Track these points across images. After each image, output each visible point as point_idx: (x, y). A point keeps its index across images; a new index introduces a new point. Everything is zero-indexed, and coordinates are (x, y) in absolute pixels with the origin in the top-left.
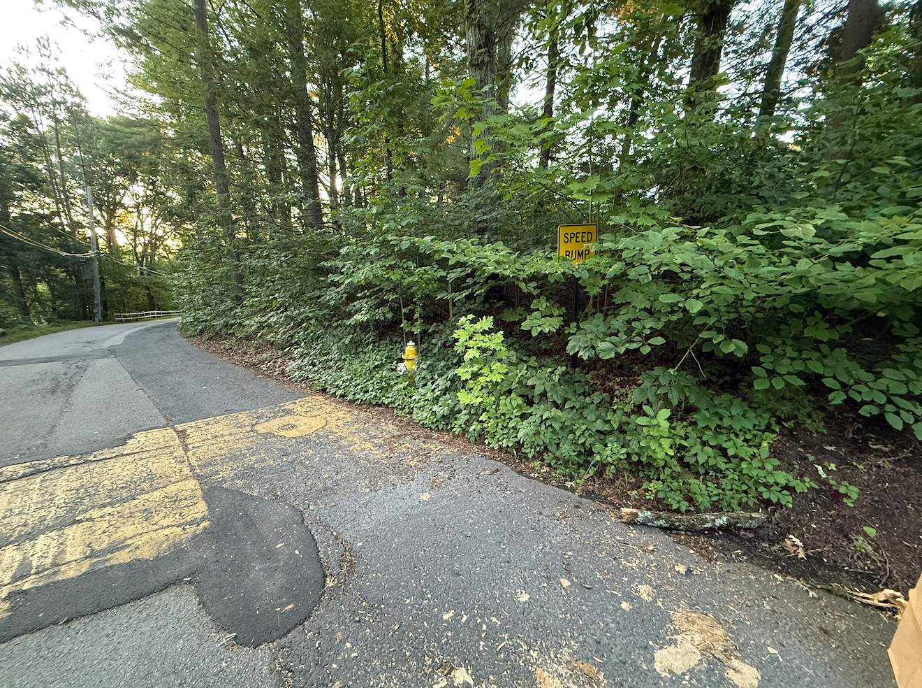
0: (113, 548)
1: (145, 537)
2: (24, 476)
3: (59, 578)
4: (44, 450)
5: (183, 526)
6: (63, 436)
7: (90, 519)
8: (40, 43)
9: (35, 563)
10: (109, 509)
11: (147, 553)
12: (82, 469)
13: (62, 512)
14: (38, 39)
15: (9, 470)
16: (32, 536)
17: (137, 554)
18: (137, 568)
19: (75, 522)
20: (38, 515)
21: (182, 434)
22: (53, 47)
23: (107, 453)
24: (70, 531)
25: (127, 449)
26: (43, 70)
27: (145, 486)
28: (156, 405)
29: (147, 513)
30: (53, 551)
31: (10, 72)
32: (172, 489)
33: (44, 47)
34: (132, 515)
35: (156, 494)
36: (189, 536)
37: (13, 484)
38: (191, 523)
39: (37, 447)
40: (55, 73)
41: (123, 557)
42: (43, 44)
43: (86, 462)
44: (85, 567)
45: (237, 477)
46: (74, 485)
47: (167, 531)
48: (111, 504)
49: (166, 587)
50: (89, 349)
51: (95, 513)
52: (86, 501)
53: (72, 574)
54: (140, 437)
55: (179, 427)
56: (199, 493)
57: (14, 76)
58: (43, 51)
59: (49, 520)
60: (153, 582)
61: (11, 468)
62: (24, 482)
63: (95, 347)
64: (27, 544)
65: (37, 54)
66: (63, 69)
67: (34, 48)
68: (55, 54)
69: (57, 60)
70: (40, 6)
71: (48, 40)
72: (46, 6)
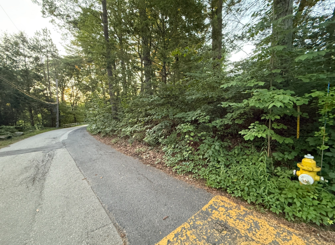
14: (43, 30)
22: (48, 32)
26: (45, 40)
40: (48, 41)
42: (45, 31)
50: (54, 142)
57: (35, 42)
58: (45, 34)
63: (57, 141)
65: (43, 35)
66: (51, 39)
67: (42, 33)
68: (49, 34)
69: (49, 36)
70: (44, 16)
71: (46, 30)
72: (47, 16)
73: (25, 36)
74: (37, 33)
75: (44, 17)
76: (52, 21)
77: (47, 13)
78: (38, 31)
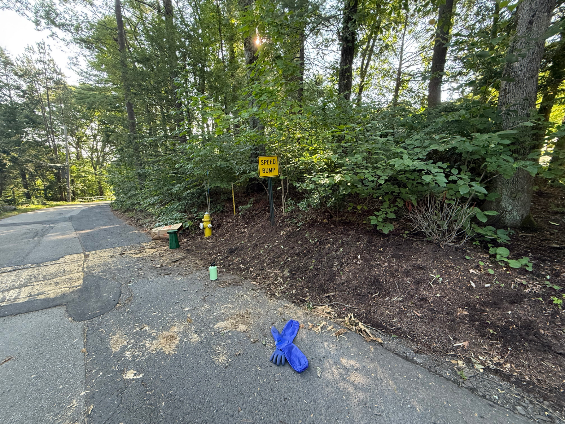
0: (39, 294)
1: (53, 291)
2: (10, 271)
3: (16, 302)
4: (22, 262)
5: (70, 288)
6: (32, 257)
7: (33, 285)
8: (39, 46)
9: (7, 298)
10: (42, 282)
11: (52, 296)
12: (35, 269)
13: (22, 283)
14: (39, 44)
15: (3, 269)
16: (8, 290)
17: (48, 296)
18: (47, 300)
19: (27, 286)
20: (12, 284)
21: (86, 256)
22: (47, 47)
23: (49, 263)
24: (23, 289)
25: (59, 262)
26: (41, 61)
27: (60, 274)
28: (81, 243)
29: (57, 284)
30: (16, 295)
31: (23, 62)
32: (71, 275)
33: (42, 48)
34: (50, 284)
35: (63, 277)
36: (71, 291)
37: (4, 274)
38: (73, 287)
39: (19, 261)
40: (48, 62)
41: (42, 297)
42: (41, 46)
43: (39, 266)
44: (26, 299)
45: (102, 272)
46: (30, 274)
47: (62, 289)
48: (43, 281)
49: (56, 306)
50: (59, 217)
51: (35, 283)
52: (33, 280)
53: (21, 301)
54: (67, 257)
55: (87, 253)
56: (82, 277)
57: (25, 64)
58: (42, 51)
59: (16, 285)
60: (51, 304)
61: (5, 268)
62: (10, 273)
63: (62, 216)
64: (6, 292)
65: (38, 52)
66: (52, 60)
67: (36, 49)
68: (48, 51)
69: (49, 54)
70: (39, 27)
71: (44, 44)
72: (42, 27)
73: (7, 55)
74: (29, 49)
75: (38, 30)
76: (53, 35)
77: (43, 22)
78: (30, 46)
